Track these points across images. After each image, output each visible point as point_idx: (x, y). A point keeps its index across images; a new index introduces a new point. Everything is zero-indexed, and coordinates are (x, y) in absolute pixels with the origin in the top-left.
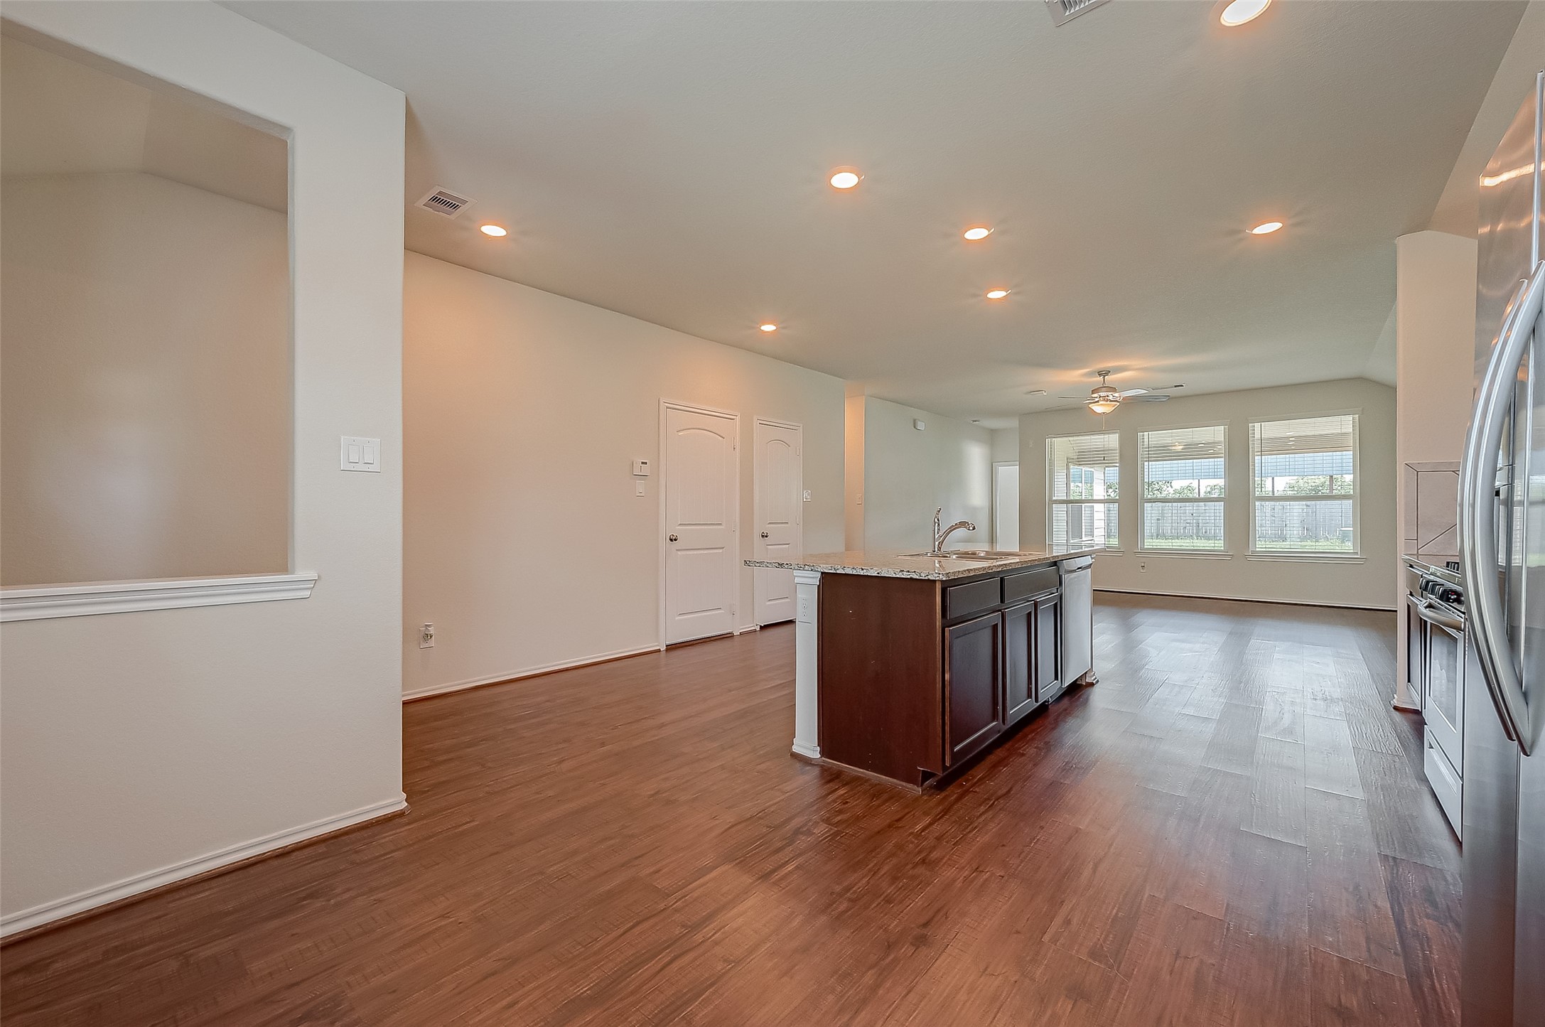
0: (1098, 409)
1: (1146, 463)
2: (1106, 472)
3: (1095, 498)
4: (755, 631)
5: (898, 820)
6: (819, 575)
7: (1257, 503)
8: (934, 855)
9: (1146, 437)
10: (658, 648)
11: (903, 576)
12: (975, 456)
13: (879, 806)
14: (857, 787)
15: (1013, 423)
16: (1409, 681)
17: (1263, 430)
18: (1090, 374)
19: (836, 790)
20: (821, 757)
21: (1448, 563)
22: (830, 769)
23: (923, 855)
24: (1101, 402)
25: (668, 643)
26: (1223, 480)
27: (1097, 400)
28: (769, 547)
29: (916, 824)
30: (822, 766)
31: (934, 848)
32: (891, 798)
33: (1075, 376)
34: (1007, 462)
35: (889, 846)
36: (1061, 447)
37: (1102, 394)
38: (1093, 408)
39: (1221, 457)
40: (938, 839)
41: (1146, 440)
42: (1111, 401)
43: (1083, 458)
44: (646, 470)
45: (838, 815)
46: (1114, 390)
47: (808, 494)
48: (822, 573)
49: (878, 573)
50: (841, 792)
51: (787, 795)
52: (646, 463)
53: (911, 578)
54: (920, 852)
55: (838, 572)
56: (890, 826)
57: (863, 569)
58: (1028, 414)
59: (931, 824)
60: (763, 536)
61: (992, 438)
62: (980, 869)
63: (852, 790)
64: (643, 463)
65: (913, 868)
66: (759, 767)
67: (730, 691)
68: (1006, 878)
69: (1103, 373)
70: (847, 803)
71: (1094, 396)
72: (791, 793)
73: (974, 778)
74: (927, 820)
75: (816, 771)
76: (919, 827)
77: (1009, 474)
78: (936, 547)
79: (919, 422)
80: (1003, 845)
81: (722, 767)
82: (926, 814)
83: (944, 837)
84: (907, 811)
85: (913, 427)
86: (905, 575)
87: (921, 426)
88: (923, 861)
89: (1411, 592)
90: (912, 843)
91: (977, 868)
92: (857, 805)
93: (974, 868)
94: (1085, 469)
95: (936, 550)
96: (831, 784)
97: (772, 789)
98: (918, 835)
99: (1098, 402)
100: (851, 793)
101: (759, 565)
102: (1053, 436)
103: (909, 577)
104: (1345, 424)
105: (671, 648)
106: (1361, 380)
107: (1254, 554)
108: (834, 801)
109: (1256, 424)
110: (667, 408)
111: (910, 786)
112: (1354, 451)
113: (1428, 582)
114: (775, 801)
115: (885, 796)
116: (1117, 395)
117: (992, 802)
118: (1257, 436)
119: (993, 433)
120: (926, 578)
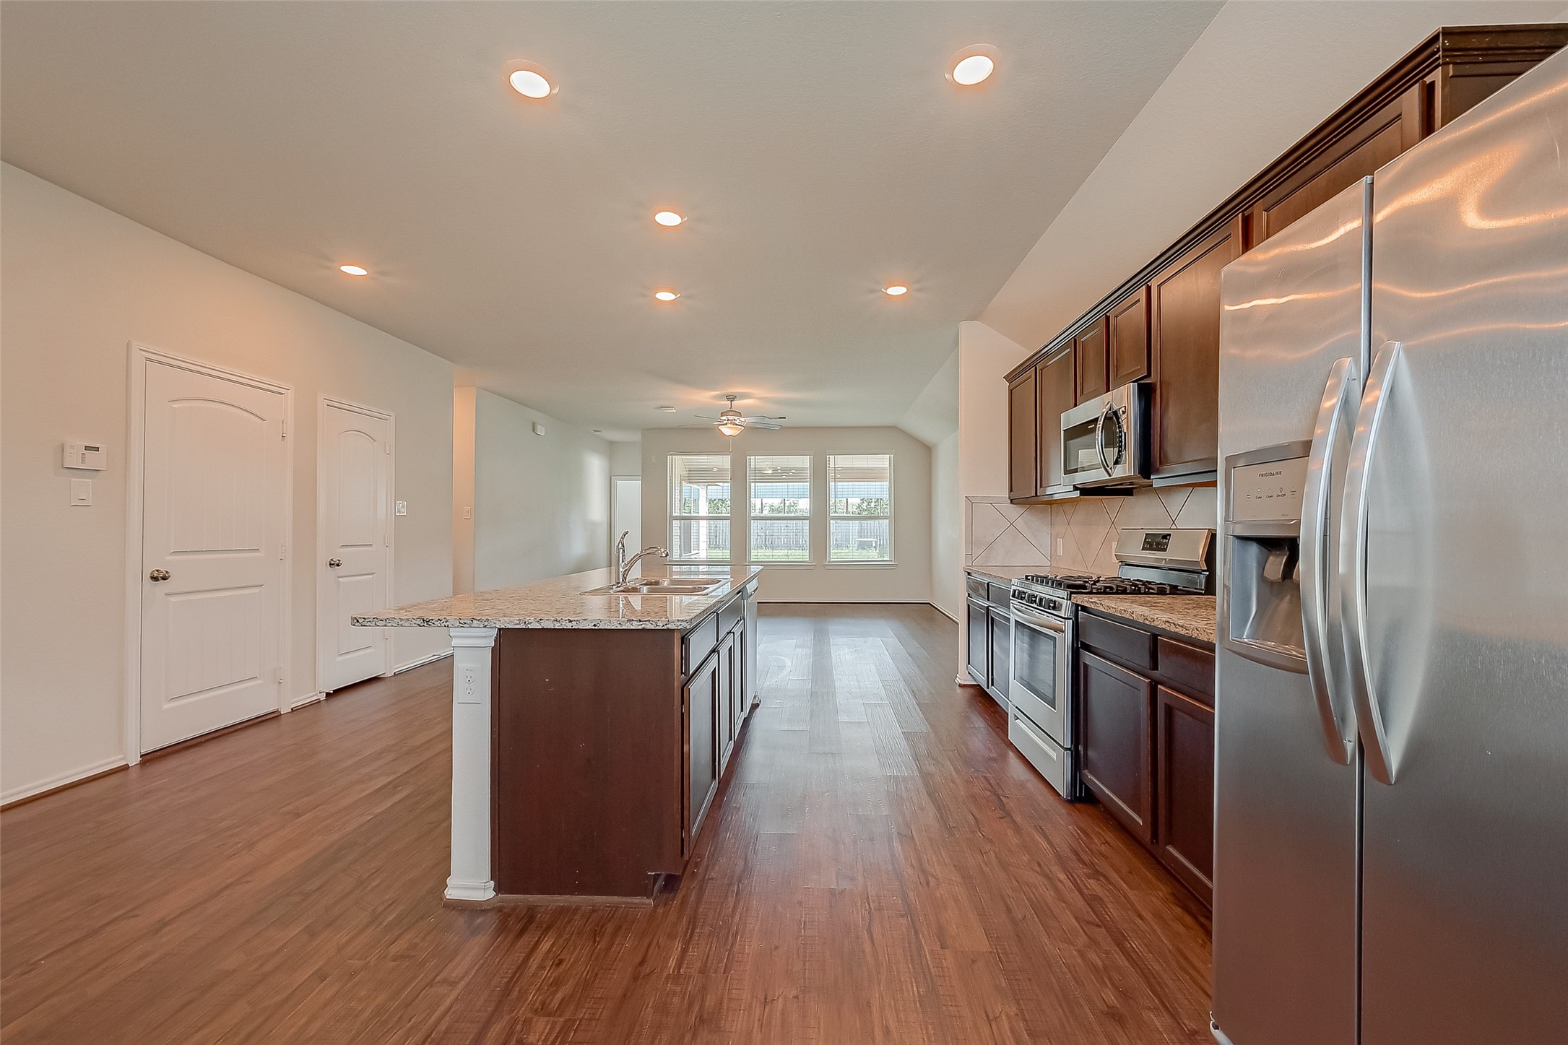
0: (727, 431)
1: (753, 484)
2: (708, 491)
3: (700, 515)
4: (319, 702)
5: (642, 963)
6: (495, 632)
7: (832, 521)
8: (710, 1001)
9: (753, 461)
10: (123, 763)
11: (632, 628)
12: (595, 466)
13: (608, 949)
14: (565, 928)
15: (636, 437)
16: (969, 664)
17: (837, 462)
18: (719, 397)
19: (537, 943)
20: (497, 895)
21: (1027, 576)
22: (514, 909)
23: (696, 1008)
24: (729, 425)
25: (144, 751)
26: (809, 499)
27: (725, 422)
28: (340, 579)
29: (666, 960)
30: (500, 910)
31: (704, 989)
32: (619, 928)
33: (704, 398)
34: (629, 476)
35: (648, 1014)
36: (679, 464)
37: (730, 418)
38: (722, 430)
39: (807, 482)
40: (703, 971)
41: (753, 463)
42: (736, 425)
43: (695, 476)
44: (92, 460)
45: (555, 992)
46: (739, 414)
47: (403, 507)
48: (500, 629)
49: (595, 625)
50: (545, 946)
51: (463, 983)
52: (97, 449)
53: (644, 630)
54: (690, 1005)
55: (530, 627)
56: (635, 978)
57: (570, 621)
58: (650, 429)
59: (685, 951)
60: (331, 564)
61: (611, 450)
62: (769, 998)
63: (560, 936)
64: (87, 448)
65: (693, 1039)
66: (395, 949)
67: (298, 815)
68: (801, 997)
69: (731, 398)
70: (561, 962)
71: (722, 418)
72: (467, 979)
73: (702, 859)
74: (678, 946)
75: (491, 921)
76: (672, 963)
77: (630, 490)
78: (621, 577)
79: (539, 426)
80: (776, 948)
81: (321, 976)
82: (672, 936)
83: (709, 965)
84: (647, 941)
85: (532, 430)
86: (635, 626)
87: (541, 430)
88: (701, 1020)
89: (969, 594)
90: (675, 993)
91: (766, 999)
92: (577, 960)
93: (763, 1000)
94: (695, 486)
95: (621, 581)
96: (526, 938)
97: (431, 984)
98: (676, 978)
99: (726, 424)
100: (561, 941)
101: (383, 623)
102: (675, 453)
103: (640, 627)
104: (882, 462)
105: (149, 759)
106: (894, 429)
107: (831, 564)
108: (541, 967)
109: (831, 456)
110: (147, 359)
111: (637, 900)
112: (890, 482)
113: (1015, 591)
114: (442, 1009)
115: (609, 928)
116: (742, 419)
117: (736, 886)
118: (832, 465)
119: (612, 444)
120: (665, 627)
